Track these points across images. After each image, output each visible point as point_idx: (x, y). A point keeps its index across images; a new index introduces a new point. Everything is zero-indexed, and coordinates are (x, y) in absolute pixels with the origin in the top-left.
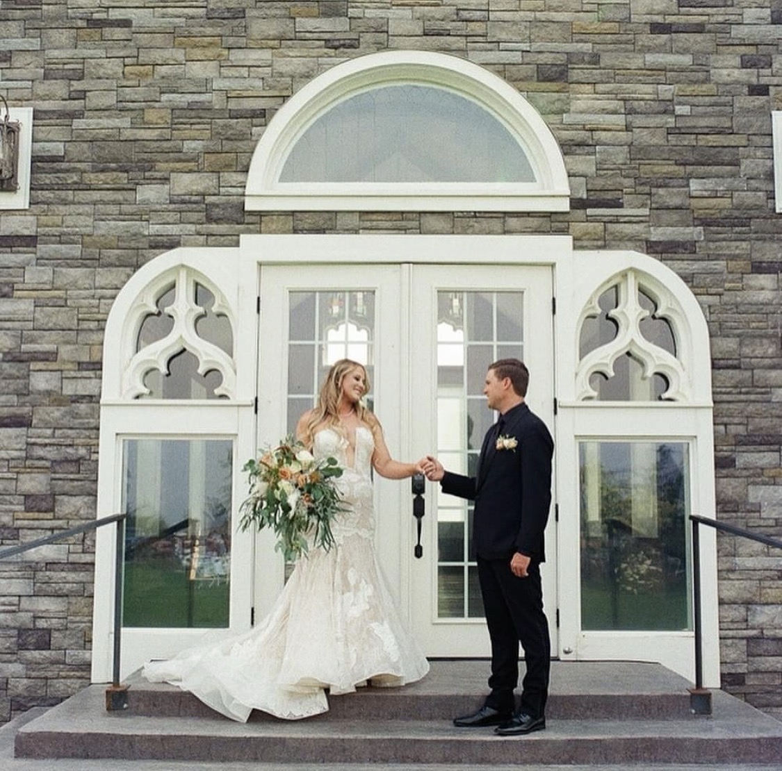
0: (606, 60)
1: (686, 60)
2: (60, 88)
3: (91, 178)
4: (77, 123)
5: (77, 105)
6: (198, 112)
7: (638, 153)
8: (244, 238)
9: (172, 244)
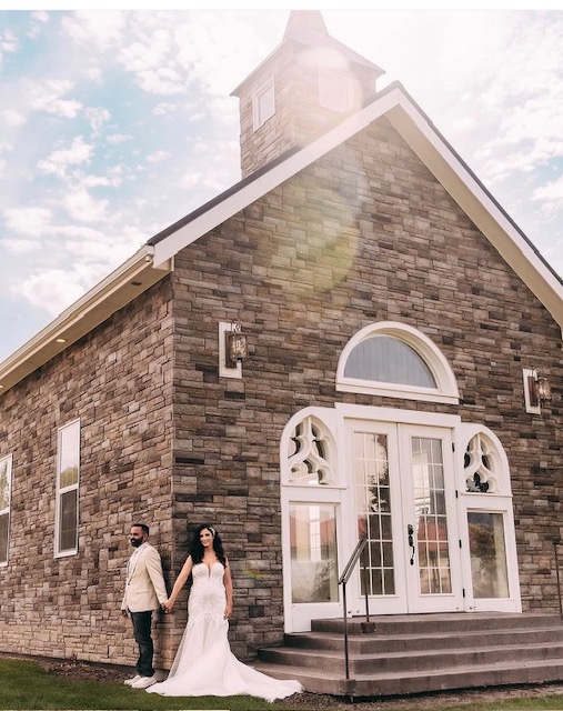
0: (467, 338)
1: (493, 342)
2: (251, 315)
3: (268, 365)
4: (261, 336)
5: (259, 326)
6: (312, 338)
7: (480, 381)
8: (337, 404)
9: (305, 404)
